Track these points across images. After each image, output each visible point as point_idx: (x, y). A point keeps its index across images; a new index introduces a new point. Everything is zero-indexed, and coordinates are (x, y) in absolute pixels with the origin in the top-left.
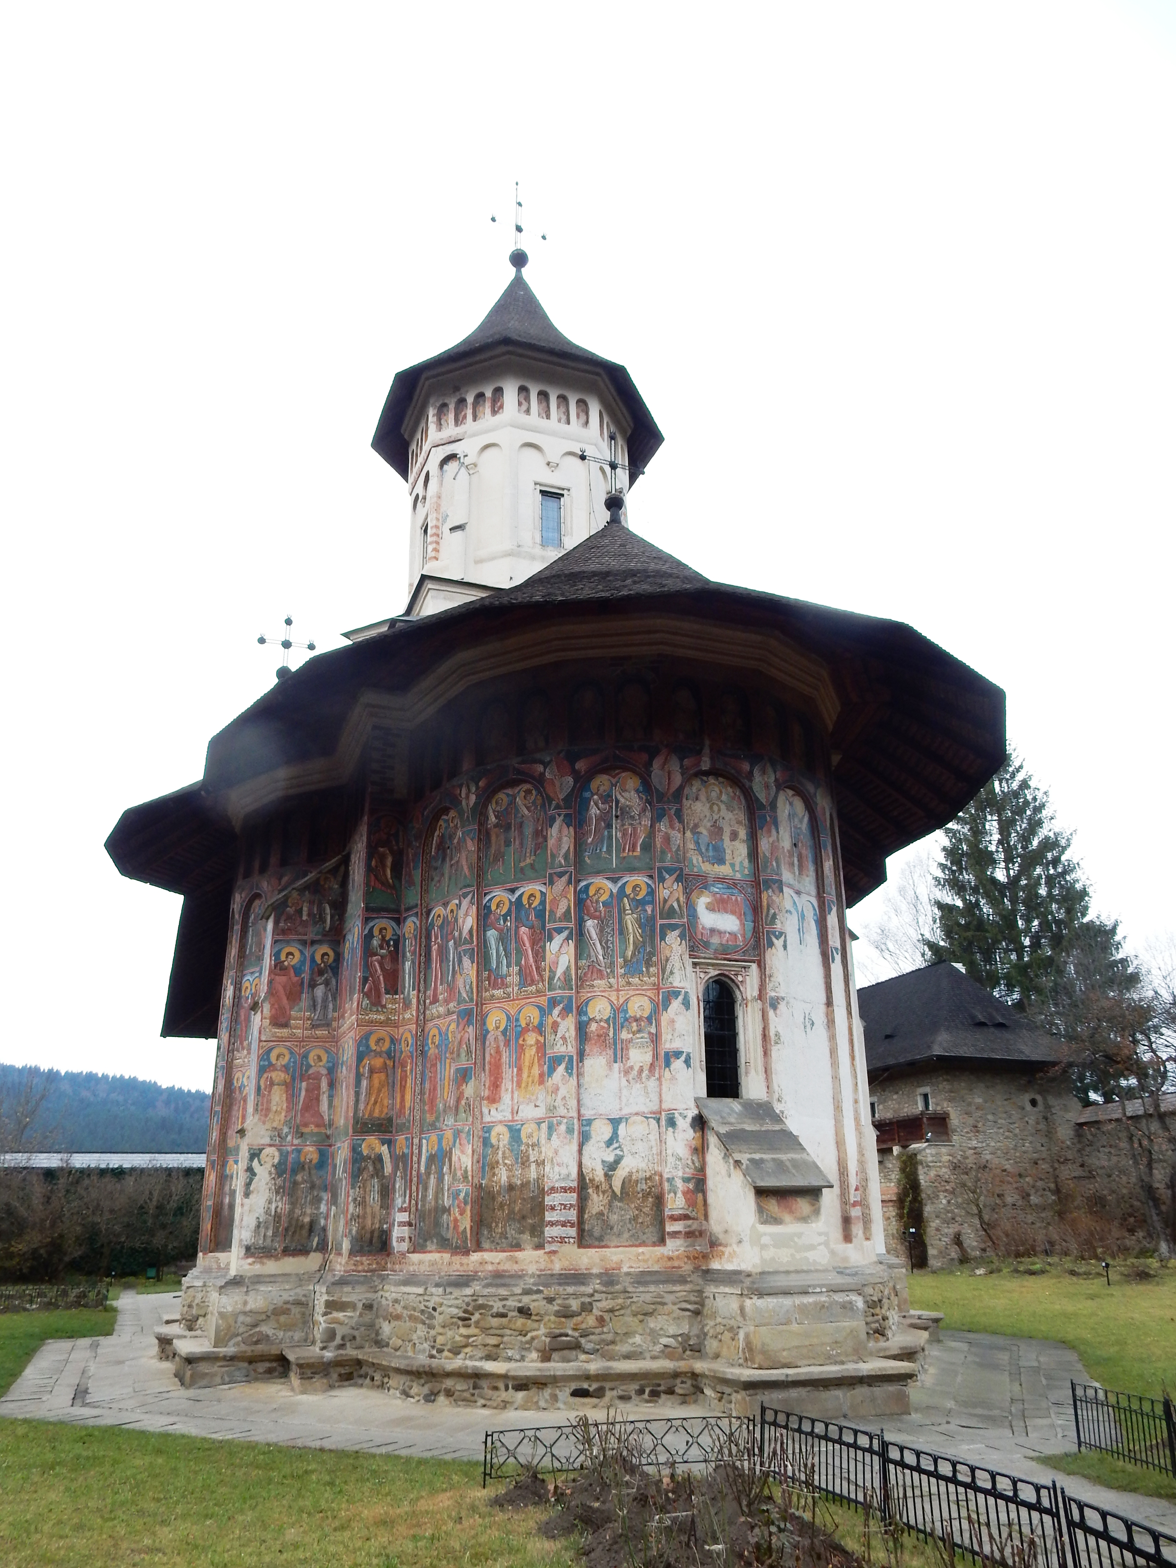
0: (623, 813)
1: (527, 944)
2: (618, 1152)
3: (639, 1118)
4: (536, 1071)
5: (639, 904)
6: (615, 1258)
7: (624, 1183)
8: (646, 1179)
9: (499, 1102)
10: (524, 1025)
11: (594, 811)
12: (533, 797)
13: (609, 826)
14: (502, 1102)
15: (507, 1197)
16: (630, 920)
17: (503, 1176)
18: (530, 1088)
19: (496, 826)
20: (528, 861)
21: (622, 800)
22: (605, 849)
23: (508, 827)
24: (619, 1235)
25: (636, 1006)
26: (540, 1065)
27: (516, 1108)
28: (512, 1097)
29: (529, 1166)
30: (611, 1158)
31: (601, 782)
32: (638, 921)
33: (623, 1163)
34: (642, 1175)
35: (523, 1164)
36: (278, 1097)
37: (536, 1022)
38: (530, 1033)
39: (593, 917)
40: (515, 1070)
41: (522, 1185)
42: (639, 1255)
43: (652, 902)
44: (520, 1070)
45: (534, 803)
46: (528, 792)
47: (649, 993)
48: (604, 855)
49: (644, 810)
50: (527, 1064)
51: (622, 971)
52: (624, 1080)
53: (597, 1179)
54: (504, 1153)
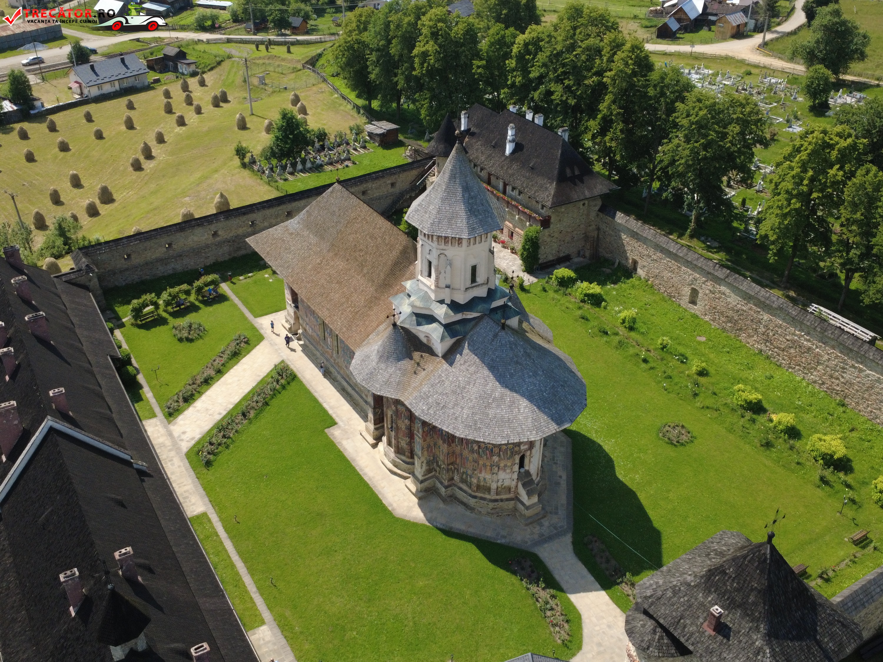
1: (488, 454)
2: (504, 483)
3: (507, 479)
4: (489, 472)
5: (510, 449)
6: (502, 497)
7: (504, 487)
15: (483, 487)
16: (509, 452)
18: (488, 474)
24: (503, 494)
28: (484, 475)
29: (488, 484)
30: (502, 484)
33: (504, 485)
34: (507, 486)
35: (486, 483)
38: (488, 466)
41: (486, 486)
44: (486, 471)
47: (510, 461)
51: (506, 459)
52: (505, 475)
53: (500, 487)
54: (482, 481)
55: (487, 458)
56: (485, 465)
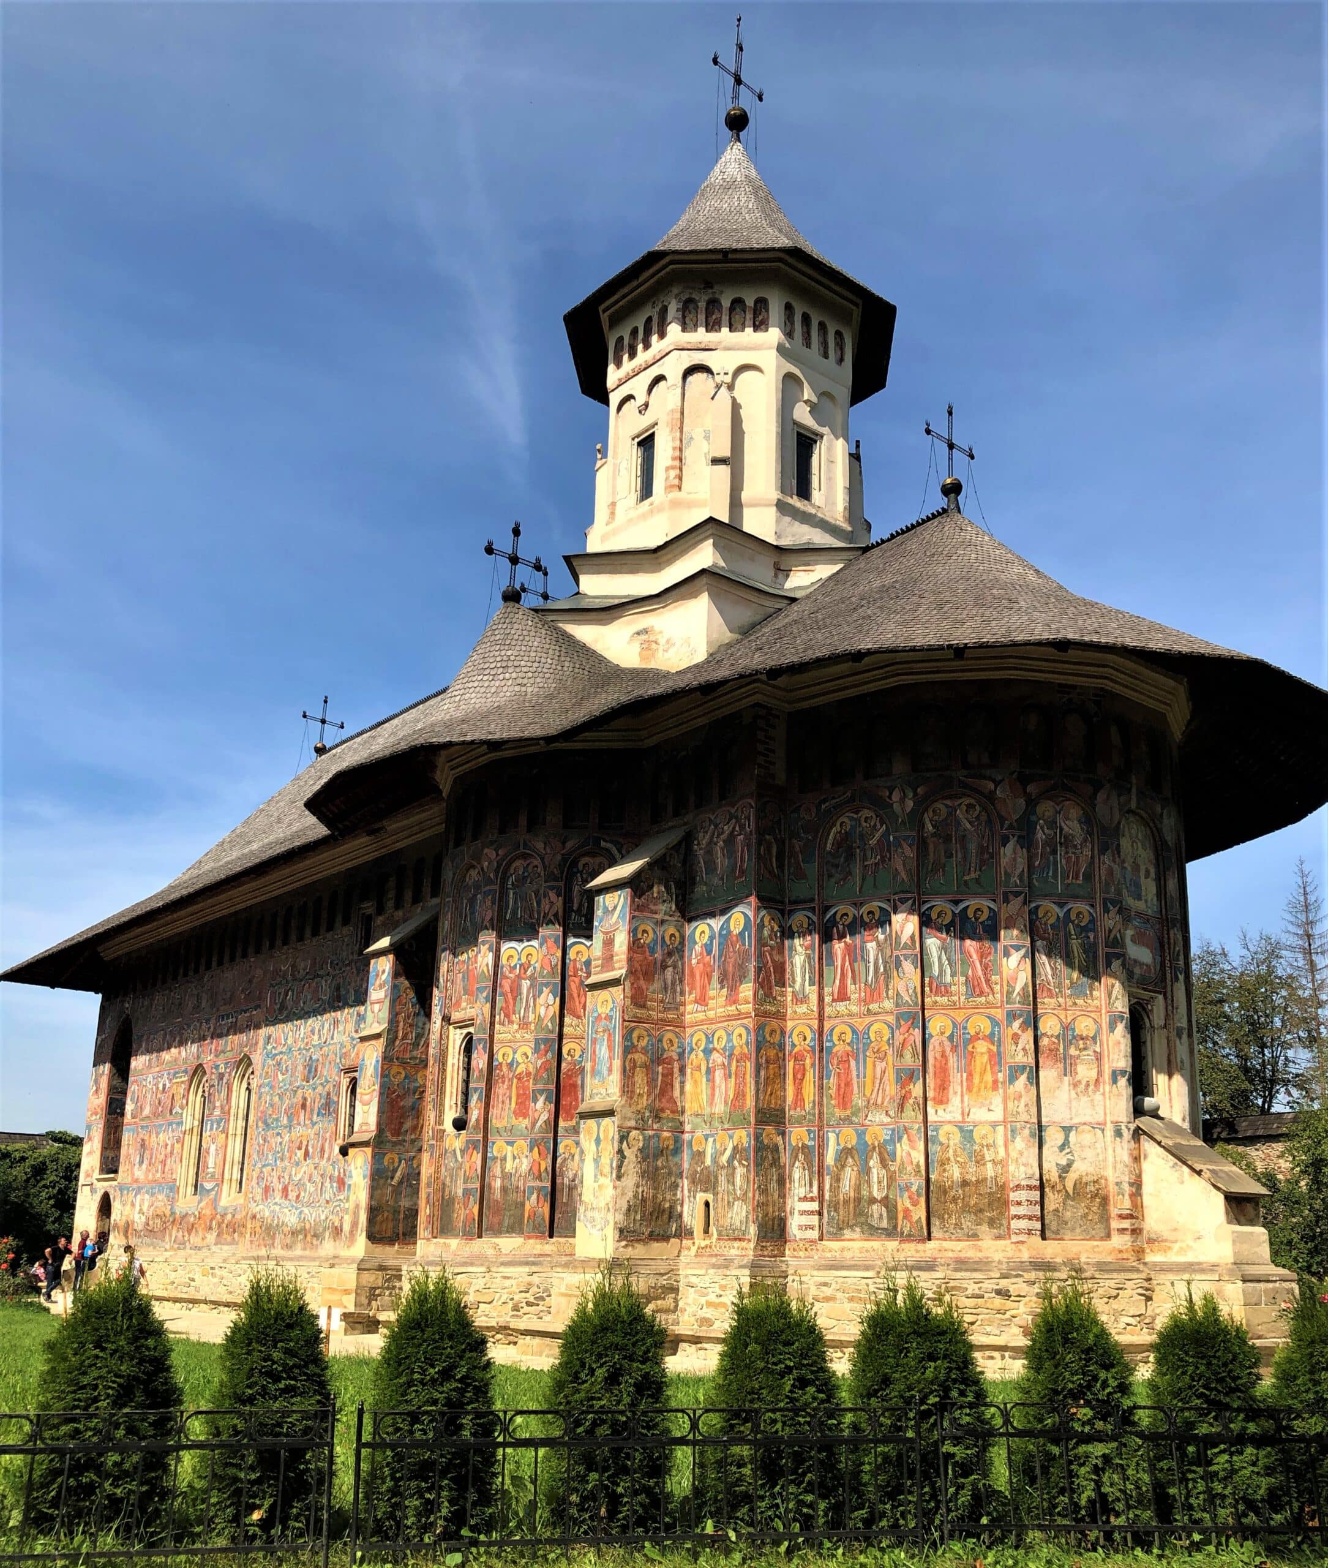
0: (1067, 841)
1: (975, 957)
2: (1069, 1156)
3: (1087, 1128)
4: (989, 1078)
5: (1083, 930)
6: (1075, 1250)
7: (1075, 1185)
8: (1094, 1182)
9: (947, 1103)
10: (972, 1033)
11: (1040, 835)
12: (977, 812)
13: (1054, 852)
14: (950, 1105)
15: (960, 1192)
16: (1075, 944)
17: (955, 1173)
18: (982, 1093)
19: (934, 835)
20: (973, 875)
21: (1066, 828)
22: (1051, 874)
23: (948, 839)
24: (1073, 1229)
25: (1083, 1025)
26: (993, 1073)
27: (967, 1110)
28: (962, 1101)
29: (984, 1164)
30: (1064, 1162)
31: (1046, 808)
32: (1083, 945)
33: (1074, 1166)
34: (1090, 1178)
35: (977, 1162)
36: (640, 1078)
37: (987, 1032)
38: (980, 1042)
39: (1042, 939)
40: (965, 1075)
41: (978, 1181)
42: (1095, 1247)
43: (1093, 930)
44: (970, 1076)
45: (977, 818)
46: (970, 806)
47: (1092, 1015)
48: (1050, 879)
49: (1085, 840)
50: (978, 1070)
51: (1069, 992)
52: (1073, 1093)
53: (1053, 1180)
54: (955, 1152)
55: (974, 988)
56: (961, 1041)
